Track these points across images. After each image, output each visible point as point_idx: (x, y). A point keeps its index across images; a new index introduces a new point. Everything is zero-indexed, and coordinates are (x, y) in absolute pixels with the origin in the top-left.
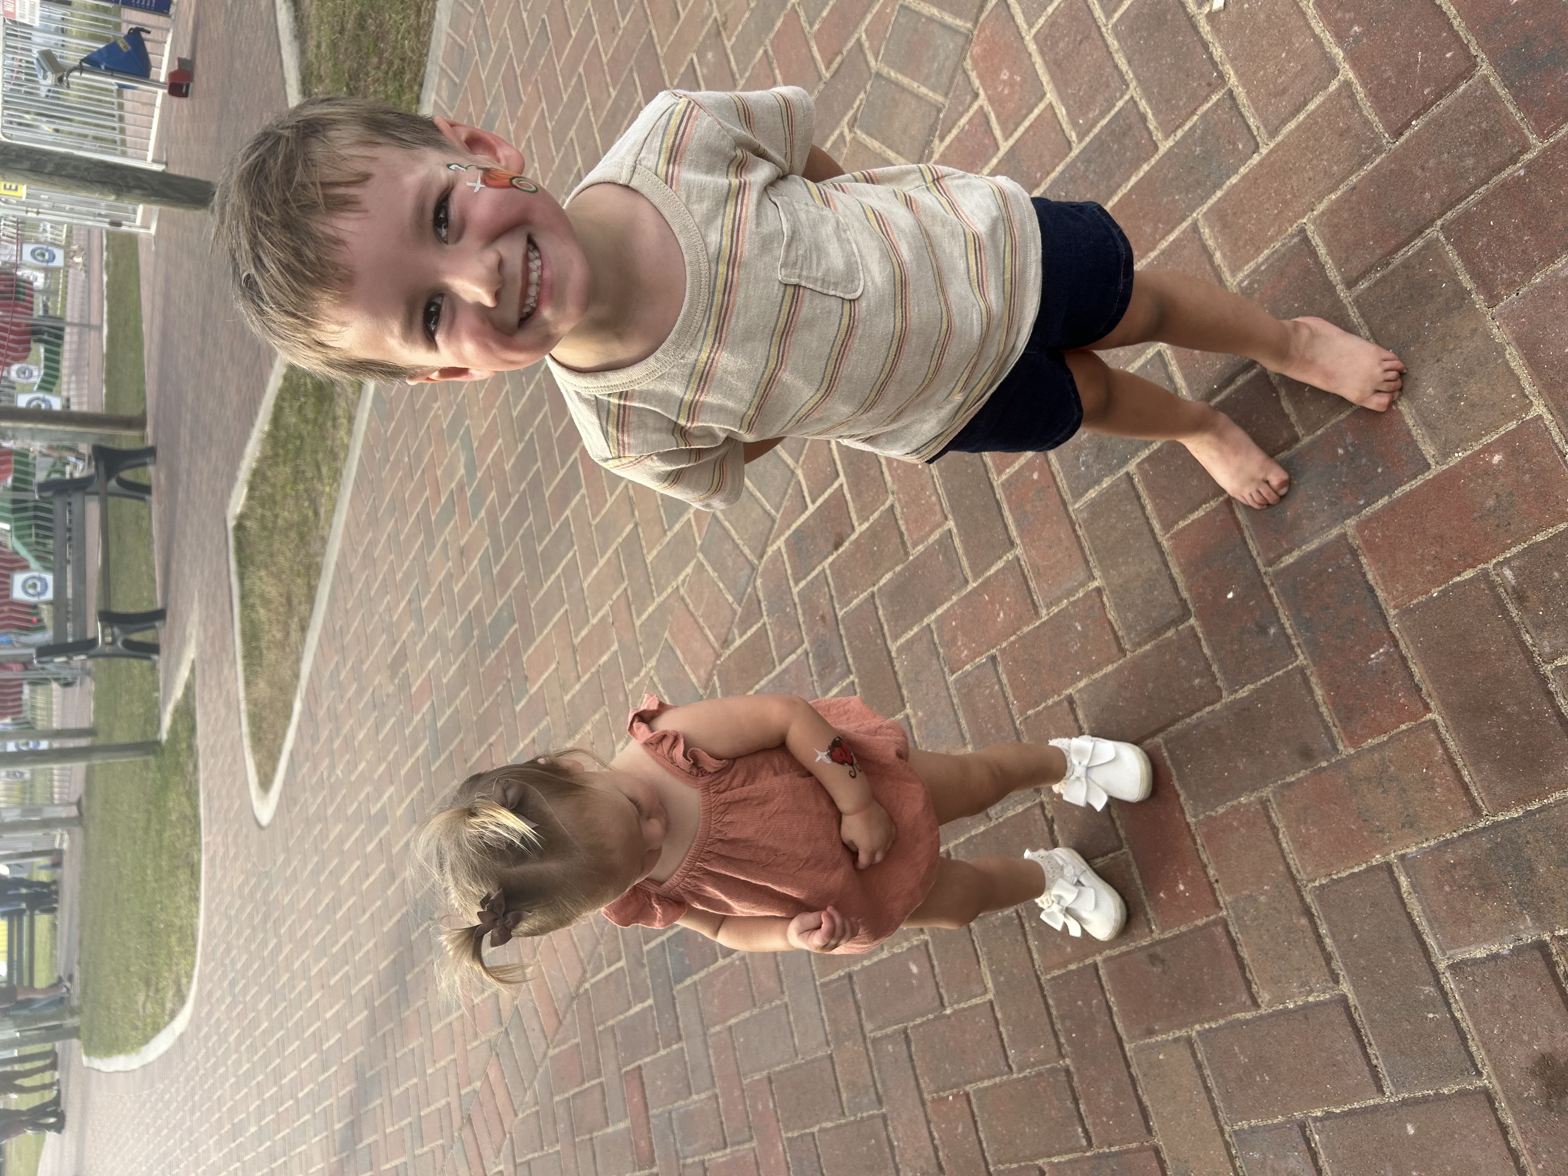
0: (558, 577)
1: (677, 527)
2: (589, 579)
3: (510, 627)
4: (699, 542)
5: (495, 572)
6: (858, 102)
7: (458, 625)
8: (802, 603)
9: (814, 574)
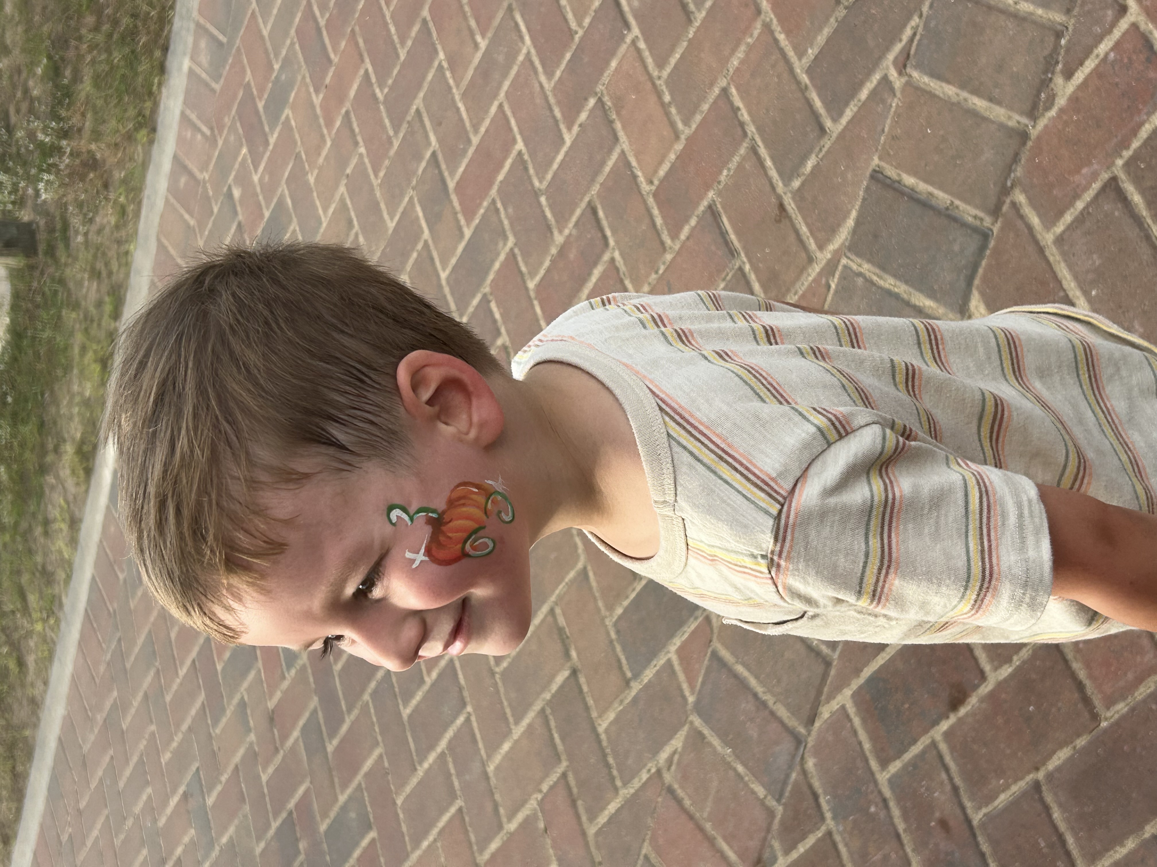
0: (442, 755)
1: (648, 674)
2: (498, 758)
3: (362, 836)
4: (691, 699)
5: (330, 748)
6: (908, 32)
7: (271, 832)
8: (900, 800)
9: (915, 750)
